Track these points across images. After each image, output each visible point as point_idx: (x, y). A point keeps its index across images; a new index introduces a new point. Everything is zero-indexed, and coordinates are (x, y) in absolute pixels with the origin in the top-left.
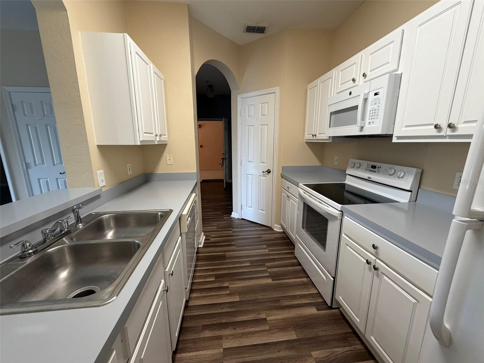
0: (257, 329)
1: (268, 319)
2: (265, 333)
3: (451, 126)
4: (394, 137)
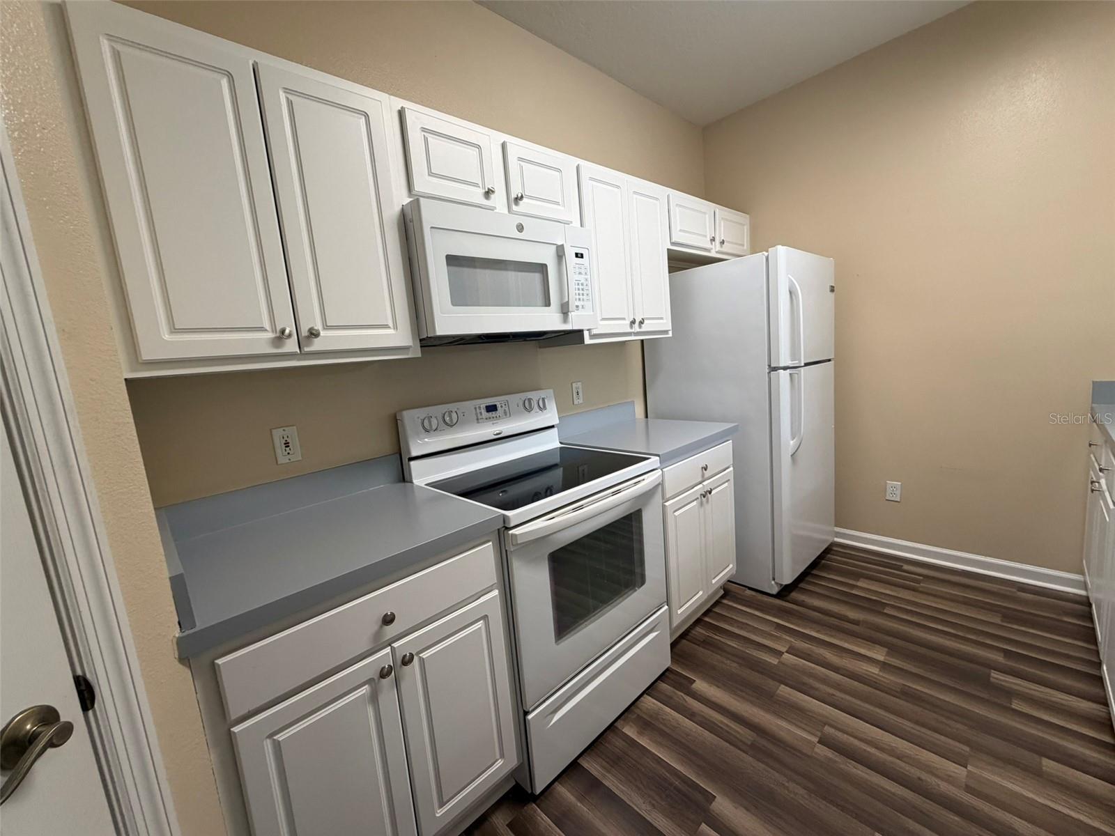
0: (856, 742)
1: (815, 740)
2: (839, 726)
3: (641, 323)
4: (586, 334)
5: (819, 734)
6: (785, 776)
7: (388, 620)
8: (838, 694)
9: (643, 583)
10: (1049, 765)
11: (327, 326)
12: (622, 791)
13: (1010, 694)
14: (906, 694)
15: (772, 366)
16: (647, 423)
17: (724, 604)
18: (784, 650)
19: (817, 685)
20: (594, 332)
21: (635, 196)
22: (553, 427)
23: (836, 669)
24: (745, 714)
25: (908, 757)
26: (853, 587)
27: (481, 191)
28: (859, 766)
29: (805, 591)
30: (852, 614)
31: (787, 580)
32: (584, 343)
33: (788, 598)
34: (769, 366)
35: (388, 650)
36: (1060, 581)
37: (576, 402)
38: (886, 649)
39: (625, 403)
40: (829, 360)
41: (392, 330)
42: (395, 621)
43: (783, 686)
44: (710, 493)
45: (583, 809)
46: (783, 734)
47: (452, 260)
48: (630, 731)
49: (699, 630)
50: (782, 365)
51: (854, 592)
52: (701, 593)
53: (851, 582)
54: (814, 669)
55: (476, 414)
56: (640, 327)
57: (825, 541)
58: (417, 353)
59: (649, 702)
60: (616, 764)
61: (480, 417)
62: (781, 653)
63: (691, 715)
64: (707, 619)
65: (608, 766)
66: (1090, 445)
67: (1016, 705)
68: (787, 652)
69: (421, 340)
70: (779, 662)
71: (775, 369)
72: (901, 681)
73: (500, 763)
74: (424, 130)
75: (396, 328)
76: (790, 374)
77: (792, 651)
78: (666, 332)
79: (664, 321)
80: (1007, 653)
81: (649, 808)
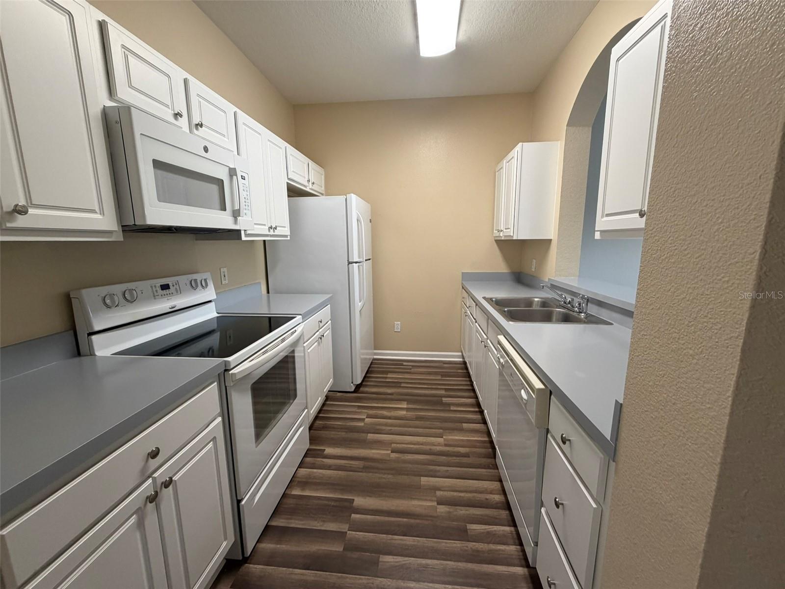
0: (405, 445)
2: (397, 442)
3: (276, 228)
4: (243, 233)
5: (390, 449)
6: (382, 473)
7: (154, 454)
8: (393, 428)
9: (295, 396)
10: (465, 425)
11: (32, 204)
12: (303, 524)
13: (449, 405)
14: (419, 418)
15: (350, 261)
16: (269, 297)
17: (328, 404)
18: (365, 417)
19: (384, 428)
20: (249, 232)
21: (269, 143)
22: (210, 301)
23: (390, 418)
24: (356, 455)
25: (425, 443)
26: (386, 378)
27: (171, 112)
28: (409, 455)
29: (366, 386)
30: (389, 391)
31: (359, 381)
32: (241, 239)
33: (359, 392)
34: (348, 261)
35: (150, 481)
36: (453, 357)
37: (223, 283)
38: (406, 402)
39: (255, 283)
40: (370, 259)
41: (99, 215)
42: (160, 454)
43: (369, 434)
44: (323, 336)
45: (283, 547)
46: (376, 456)
47: (158, 165)
48: (296, 492)
49: (318, 422)
50: (355, 261)
51: (387, 380)
52: (320, 398)
53: (385, 376)
54: (379, 421)
55: (153, 291)
56: (274, 231)
57: (370, 359)
58: (119, 237)
59: (303, 471)
60: (294, 512)
61: (156, 294)
62: (364, 420)
63: (329, 467)
64: (321, 415)
65: (289, 517)
66: (463, 298)
67: (452, 408)
68: (367, 418)
69: (122, 226)
70: (365, 424)
71: (352, 263)
72: (414, 414)
73: (225, 544)
74: (123, 46)
75: (102, 213)
76: (358, 266)
77: (369, 416)
78: (286, 236)
79: (286, 229)
80: (446, 390)
81: (321, 524)
